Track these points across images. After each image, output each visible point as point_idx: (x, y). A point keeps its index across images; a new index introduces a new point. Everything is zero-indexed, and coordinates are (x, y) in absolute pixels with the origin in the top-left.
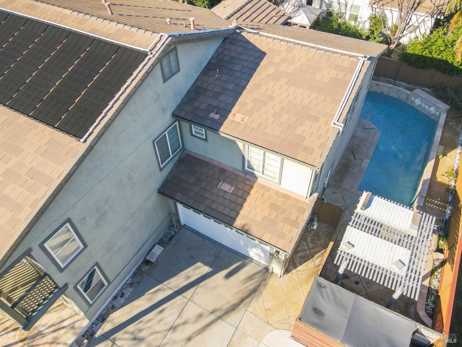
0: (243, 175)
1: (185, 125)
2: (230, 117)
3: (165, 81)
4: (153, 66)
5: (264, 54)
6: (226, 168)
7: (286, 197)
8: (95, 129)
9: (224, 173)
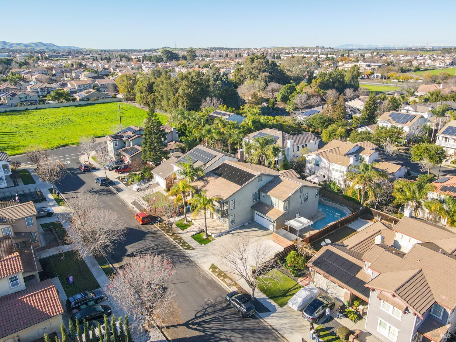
0: (271, 206)
2: (270, 191)
3: (258, 182)
4: (256, 178)
5: (282, 181)
6: (268, 204)
7: (279, 211)
9: (267, 206)
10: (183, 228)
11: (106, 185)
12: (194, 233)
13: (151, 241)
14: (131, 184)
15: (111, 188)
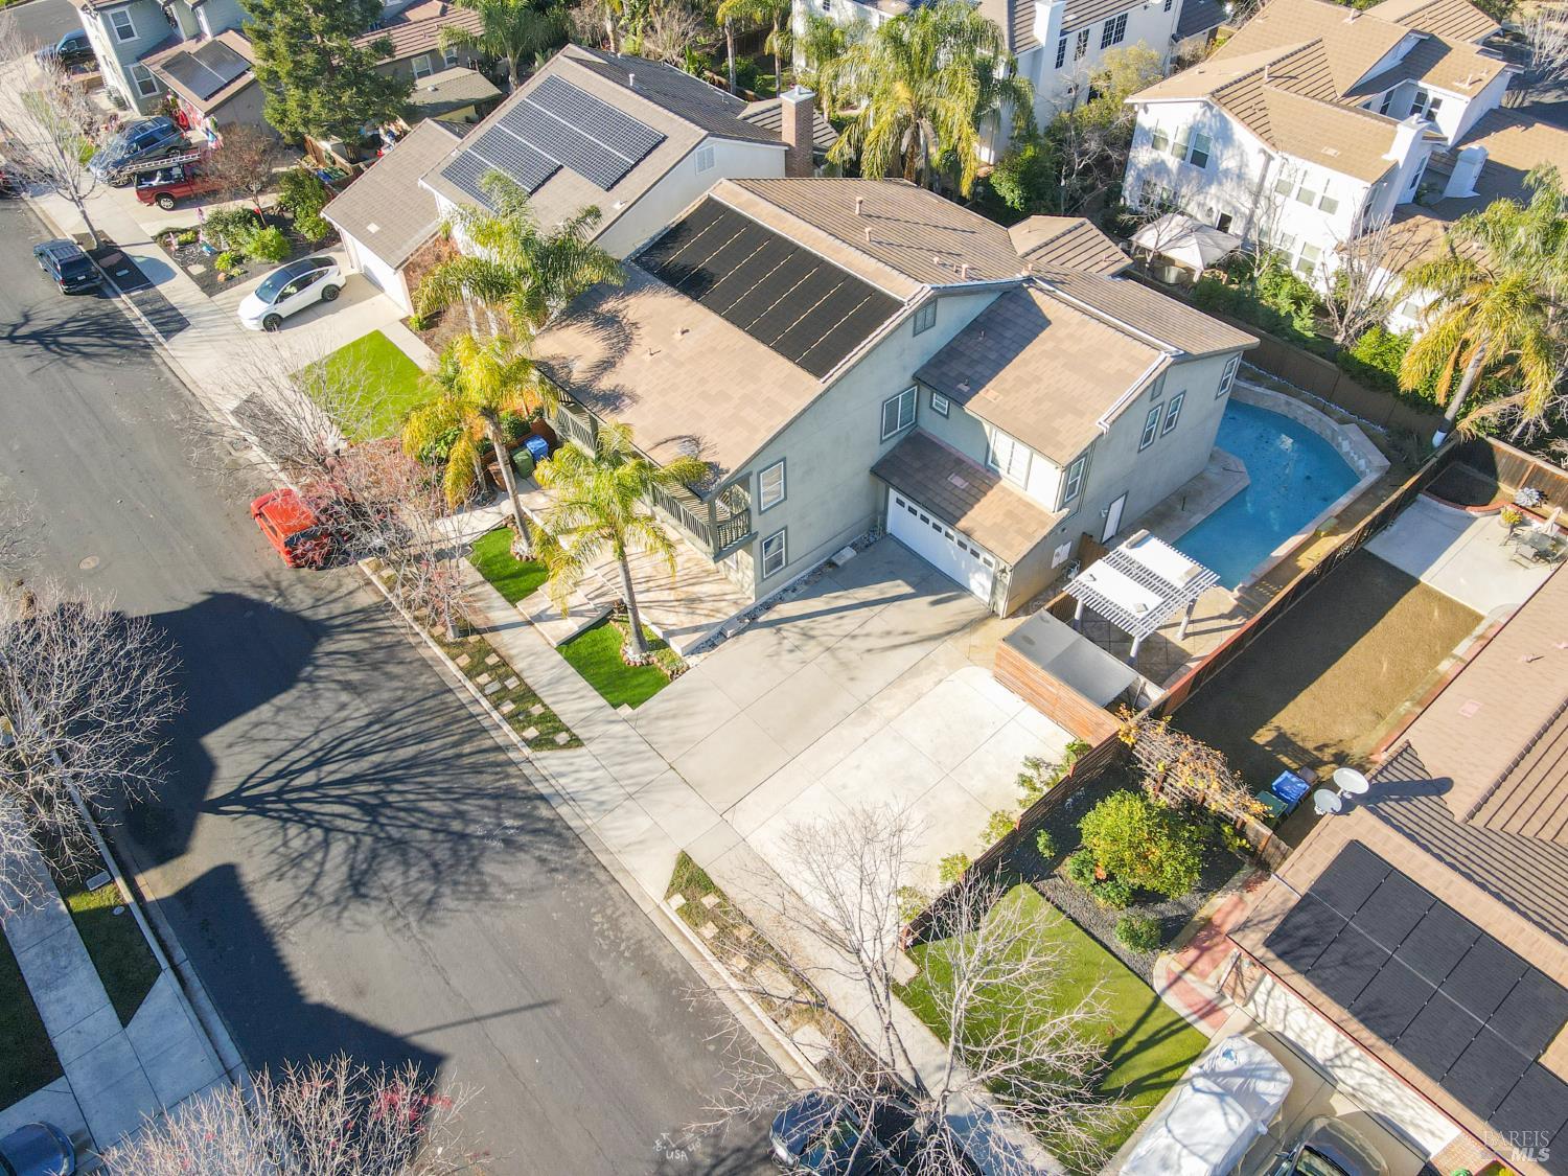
0: (983, 471)
1: (926, 392)
2: (981, 392)
3: (915, 335)
4: (907, 318)
5: (1049, 323)
6: (965, 459)
7: (1029, 506)
8: (836, 372)
9: (959, 464)
10: (512, 586)
11: (98, 292)
12: (571, 626)
13: (347, 686)
14: (230, 278)
15: (125, 304)
